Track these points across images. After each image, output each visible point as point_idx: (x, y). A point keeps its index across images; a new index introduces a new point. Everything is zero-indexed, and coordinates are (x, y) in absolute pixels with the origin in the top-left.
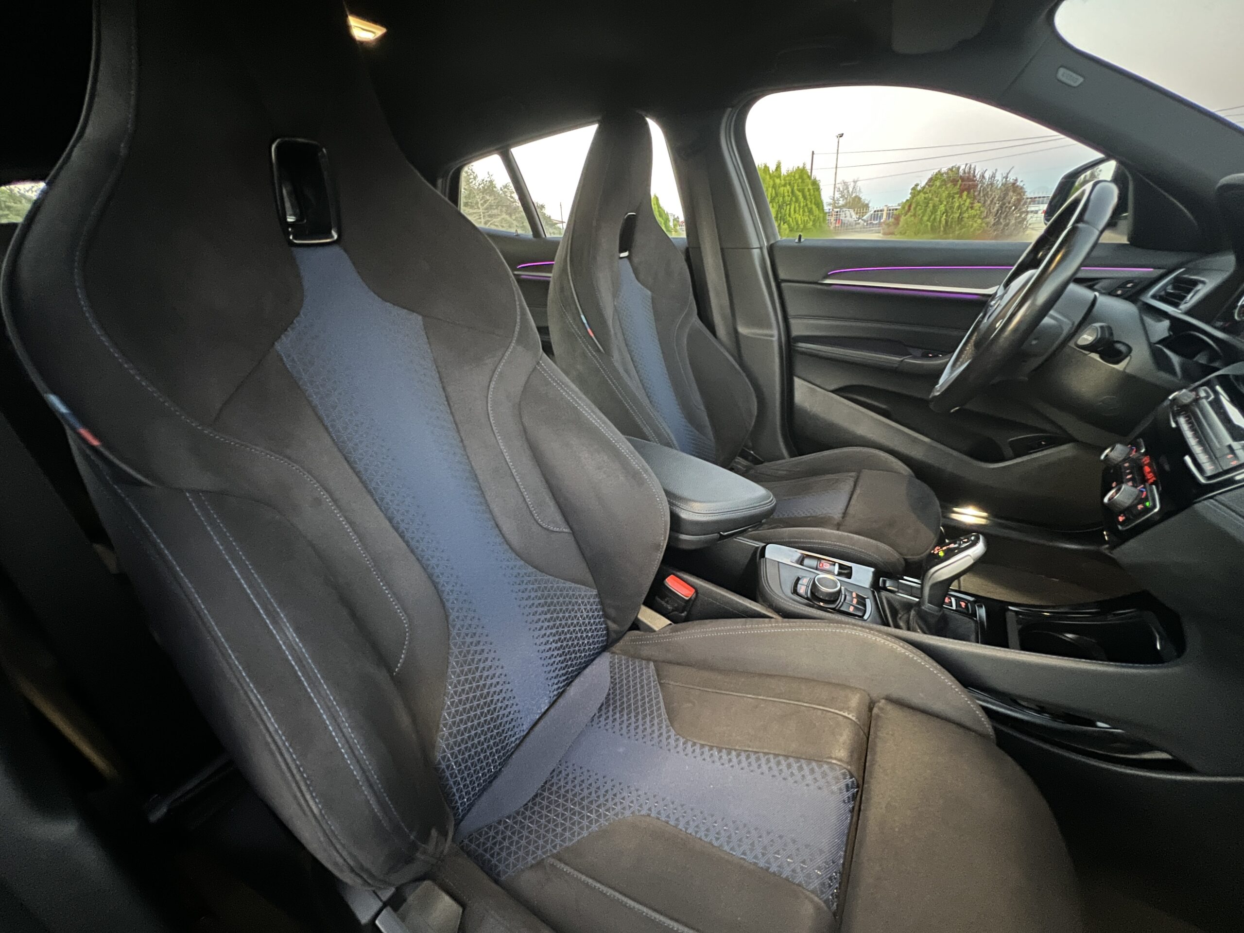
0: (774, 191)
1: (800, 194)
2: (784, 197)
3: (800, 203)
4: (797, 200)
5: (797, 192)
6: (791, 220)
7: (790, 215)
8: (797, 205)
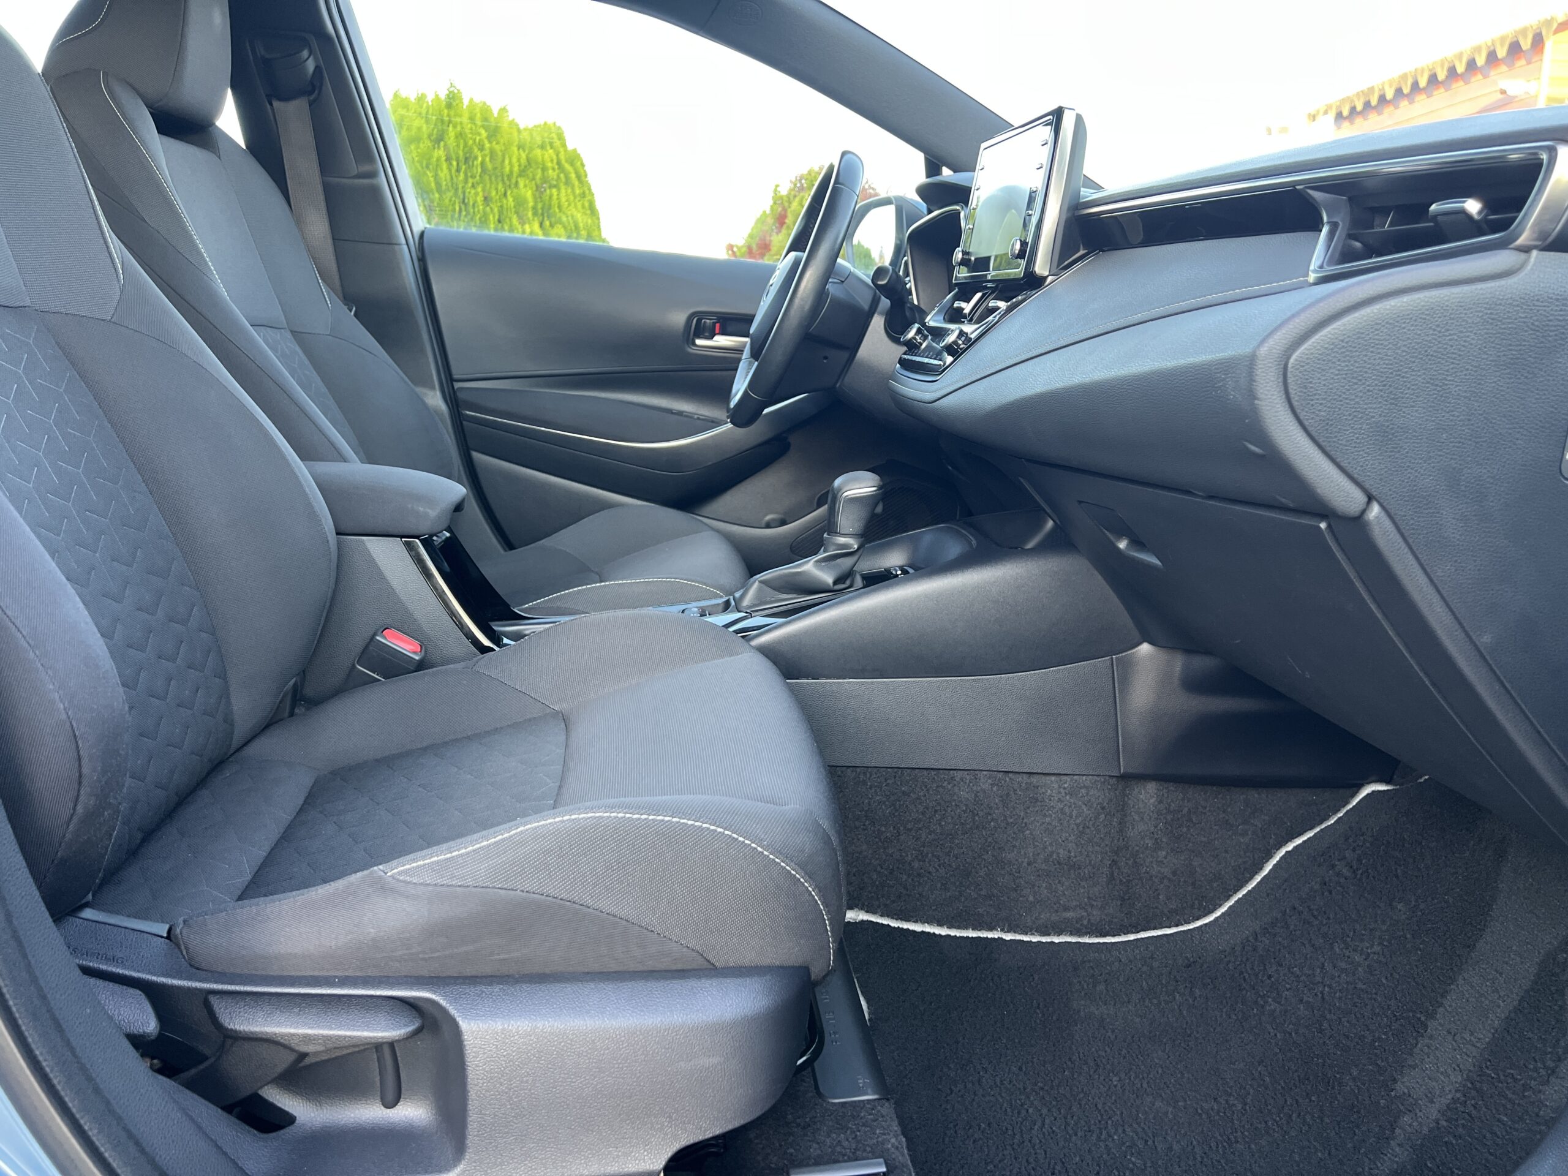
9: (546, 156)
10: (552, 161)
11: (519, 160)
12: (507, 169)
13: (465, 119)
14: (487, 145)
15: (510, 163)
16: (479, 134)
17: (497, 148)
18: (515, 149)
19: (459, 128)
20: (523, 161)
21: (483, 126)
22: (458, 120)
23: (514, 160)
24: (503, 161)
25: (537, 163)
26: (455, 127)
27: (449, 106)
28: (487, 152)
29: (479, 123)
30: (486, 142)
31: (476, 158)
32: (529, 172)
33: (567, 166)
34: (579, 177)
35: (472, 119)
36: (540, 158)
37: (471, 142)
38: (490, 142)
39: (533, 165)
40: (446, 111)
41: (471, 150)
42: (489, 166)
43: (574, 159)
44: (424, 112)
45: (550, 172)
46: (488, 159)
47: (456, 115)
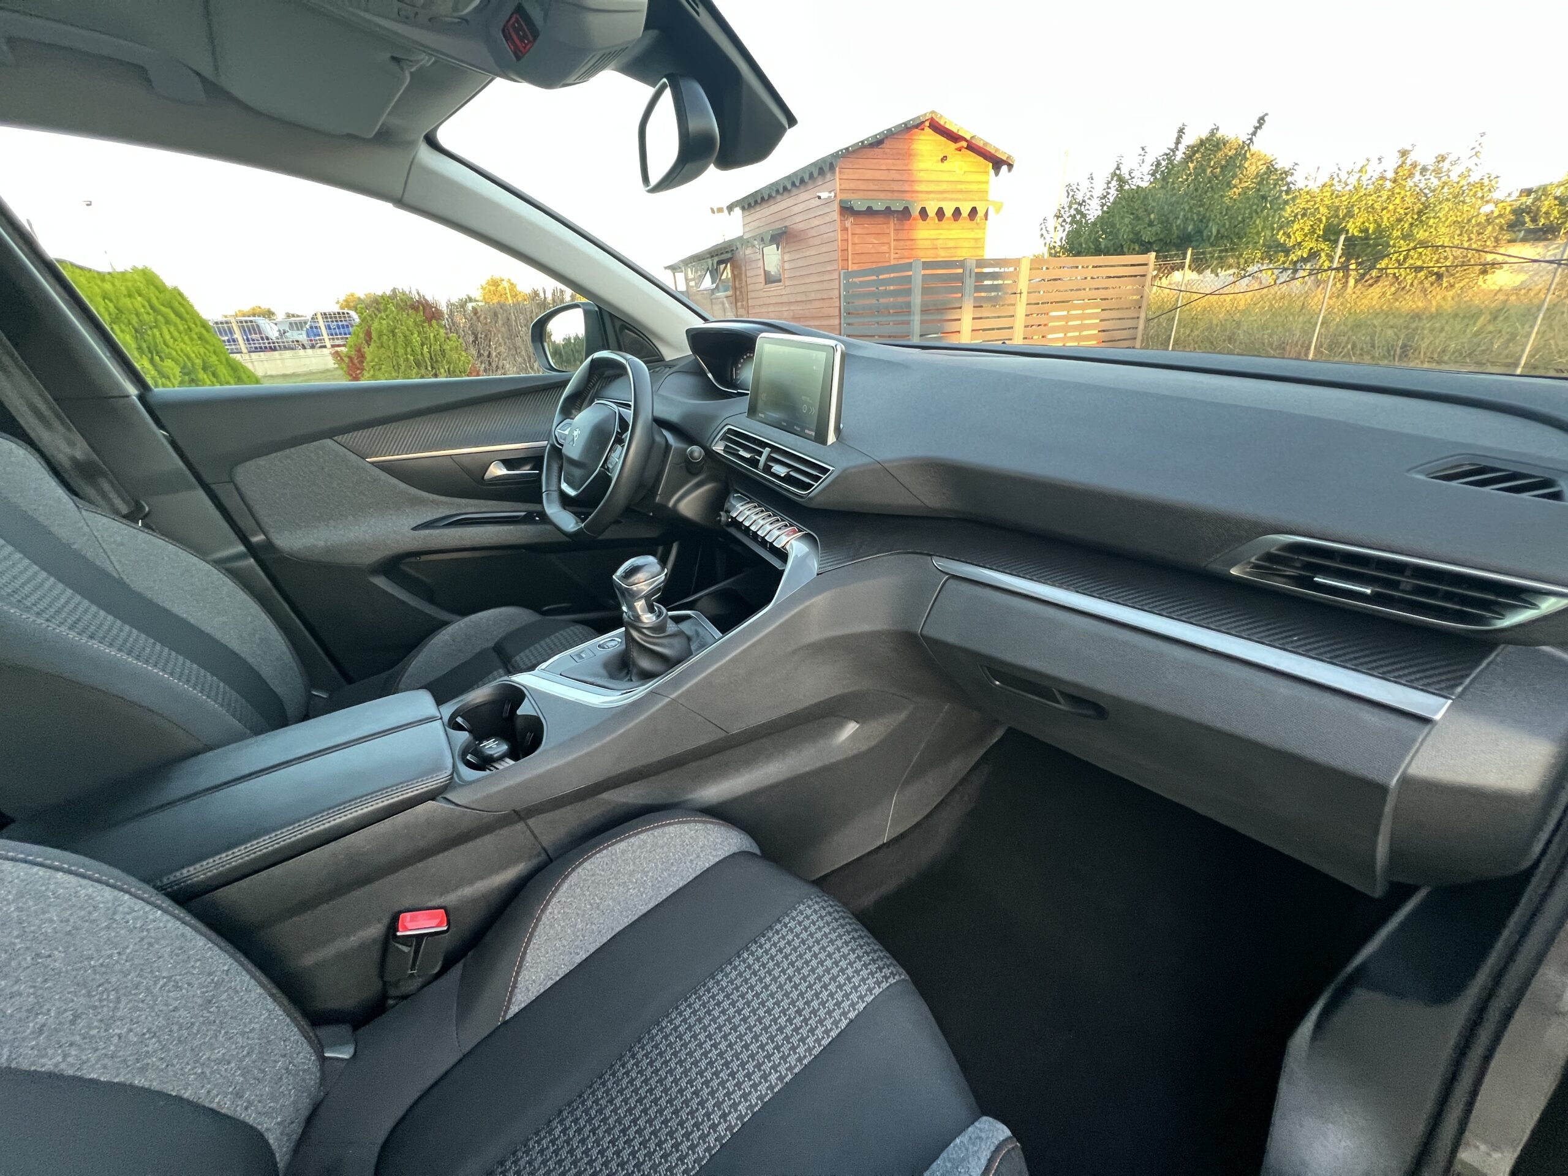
0: (111, 305)
1: (168, 311)
2: (137, 315)
3: (175, 325)
4: (167, 322)
5: (162, 308)
6: (174, 353)
7: (168, 346)
8: (172, 329)
36: (130, 305)
39: (125, 312)
45: (146, 315)
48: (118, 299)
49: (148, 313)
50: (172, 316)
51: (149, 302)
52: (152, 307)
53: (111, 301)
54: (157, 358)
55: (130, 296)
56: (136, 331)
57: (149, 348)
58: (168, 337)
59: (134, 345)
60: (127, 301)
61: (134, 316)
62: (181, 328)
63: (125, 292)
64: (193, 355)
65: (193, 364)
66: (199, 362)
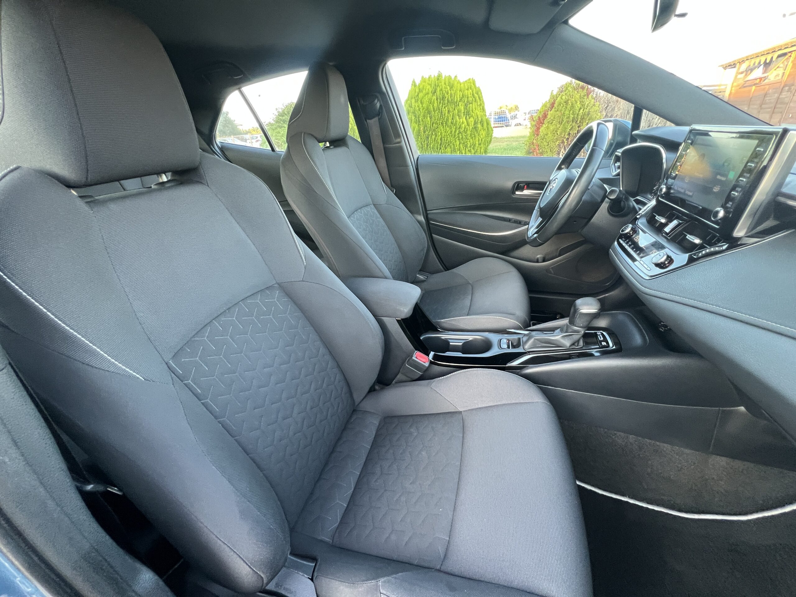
9: (469, 93)
10: (471, 94)
11: (460, 95)
12: (456, 100)
13: (443, 83)
14: (450, 92)
15: (457, 97)
16: (447, 88)
17: (453, 92)
18: (459, 92)
19: (441, 87)
20: (461, 96)
21: (448, 85)
22: (440, 84)
23: (458, 96)
24: (455, 97)
25: (465, 96)
26: (439, 87)
27: (438, 79)
28: (449, 94)
29: (447, 85)
30: (449, 91)
31: (446, 97)
32: (463, 100)
33: (476, 95)
34: (479, 98)
35: (445, 84)
36: (467, 94)
37: (444, 92)
38: (450, 91)
39: (464, 97)
40: (437, 82)
41: (444, 94)
42: (450, 100)
43: (478, 92)
44: (430, 84)
45: (470, 98)
46: (449, 97)
47: (440, 82)
48: (464, 91)
49: (471, 97)
50: (478, 98)
51: (473, 92)
52: (473, 95)
53: (461, 92)
54: (468, 117)
55: (468, 89)
56: (465, 104)
57: (467, 112)
58: (474, 107)
59: (463, 111)
60: (466, 91)
61: (466, 98)
62: (479, 104)
63: (467, 88)
64: (479, 116)
65: (478, 120)
66: (480, 119)
